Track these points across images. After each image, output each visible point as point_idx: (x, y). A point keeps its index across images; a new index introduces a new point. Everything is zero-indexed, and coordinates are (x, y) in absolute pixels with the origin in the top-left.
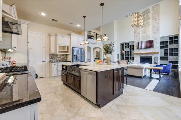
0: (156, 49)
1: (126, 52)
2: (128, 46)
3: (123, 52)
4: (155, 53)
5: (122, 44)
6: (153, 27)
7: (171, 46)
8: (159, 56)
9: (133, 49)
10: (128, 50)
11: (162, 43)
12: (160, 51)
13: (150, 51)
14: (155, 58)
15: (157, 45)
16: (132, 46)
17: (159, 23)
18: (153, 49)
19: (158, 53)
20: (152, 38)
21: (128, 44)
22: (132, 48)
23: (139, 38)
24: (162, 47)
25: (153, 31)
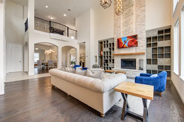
0: (141, 48)
1: (105, 52)
2: (107, 45)
3: (102, 52)
4: (139, 54)
5: (101, 43)
6: (138, 16)
7: (161, 44)
8: (144, 58)
9: (113, 49)
10: (106, 49)
11: (149, 39)
12: (147, 51)
13: (133, 50)
14: (140, 60)
15: (142, 42)
16: (112, 45)
17: (144, 10)
18: (137, 48)
19: (143, 54)
20: (136, 32)
21: (107, 41)
22: (112, 47)
23: (120, 34)
24: (148, 45)
25: (136, 22)
